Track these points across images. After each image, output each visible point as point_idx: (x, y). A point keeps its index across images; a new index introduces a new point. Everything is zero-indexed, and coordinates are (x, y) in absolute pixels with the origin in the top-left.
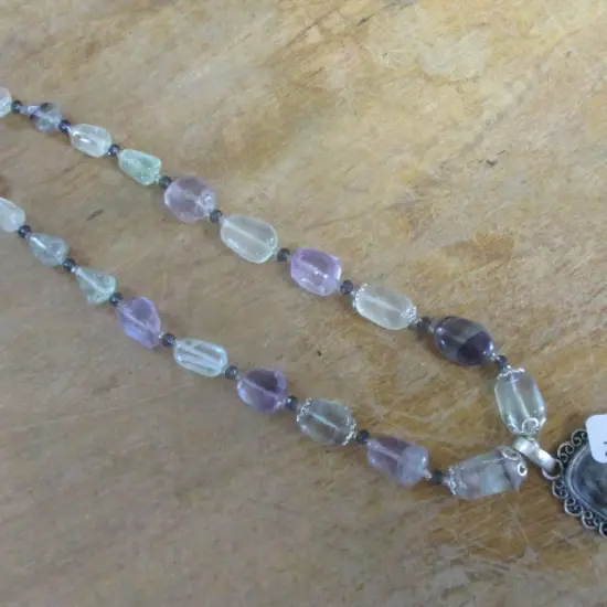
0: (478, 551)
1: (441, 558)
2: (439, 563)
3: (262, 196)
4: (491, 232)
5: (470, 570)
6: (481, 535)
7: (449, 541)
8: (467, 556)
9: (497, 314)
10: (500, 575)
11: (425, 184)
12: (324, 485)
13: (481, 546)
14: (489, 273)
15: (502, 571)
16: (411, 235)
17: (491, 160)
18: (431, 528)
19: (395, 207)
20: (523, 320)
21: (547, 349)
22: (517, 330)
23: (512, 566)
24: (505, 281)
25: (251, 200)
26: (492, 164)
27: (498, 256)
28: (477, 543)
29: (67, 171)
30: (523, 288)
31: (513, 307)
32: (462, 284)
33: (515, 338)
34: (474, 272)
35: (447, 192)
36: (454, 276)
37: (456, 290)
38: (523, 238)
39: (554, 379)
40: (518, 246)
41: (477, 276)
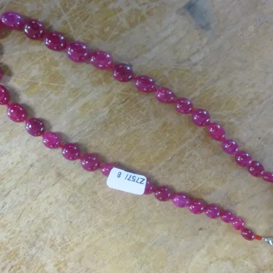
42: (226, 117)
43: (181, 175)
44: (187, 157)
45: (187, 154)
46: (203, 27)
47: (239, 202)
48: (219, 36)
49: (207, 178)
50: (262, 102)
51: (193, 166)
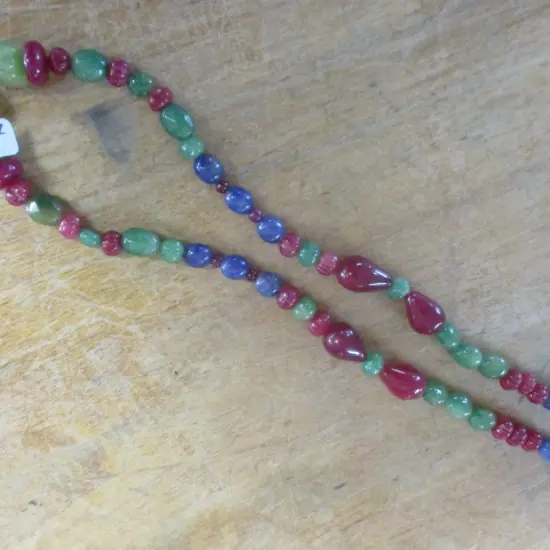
42: (122, 319)
43: (18, 397)
44: (36, 370)
45: (36, 364)
46: (113, 155)
47: (115, 475)
48: (140, 178)
49: (63, 415)
50: (194, 311)
51: (43, 388)
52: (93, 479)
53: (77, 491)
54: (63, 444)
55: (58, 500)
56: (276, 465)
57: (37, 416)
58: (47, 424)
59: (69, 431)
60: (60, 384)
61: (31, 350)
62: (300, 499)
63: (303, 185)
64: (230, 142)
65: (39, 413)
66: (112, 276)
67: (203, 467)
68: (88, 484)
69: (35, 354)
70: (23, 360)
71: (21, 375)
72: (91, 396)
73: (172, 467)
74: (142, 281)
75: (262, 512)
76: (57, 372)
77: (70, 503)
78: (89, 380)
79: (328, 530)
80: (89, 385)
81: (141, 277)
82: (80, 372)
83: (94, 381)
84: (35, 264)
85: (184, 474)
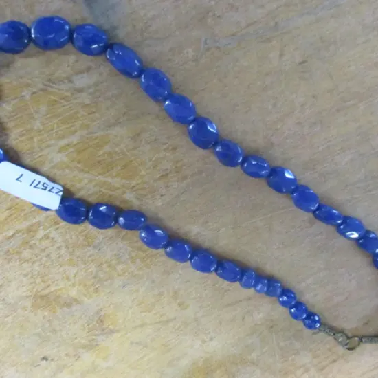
0: (64, 98)
1: (91, 94)
2: (91, 90)
3: (204, 341)
4: (46, 314)
5: (71, 85)
6: (62, 109)
7: (85, 106)
8: (73, 94)
9: (45, 259)
10: (50, 80)
11: (91, 346)
12: (170, 148)
13: (63, 101)
14: (48, 286)
15: (48, 83)
16: (103, 313)
17: (44, 361)
18: (97, 115)
19: (112, 332)
20: (27, 254)
21: (11, 233)
22: (31, 247)
23: (40, 86)
24: (39, 280)
25: (211, 339)
26: (45, 359)
27: (42, 297)
28: (66, 103)
29: (334, 361)
30: (26, 275)
31: (33, 263)
32: (68, 279)
33: (33, 242)
34: (60, 287)
35: (77, 341)
36: (74, 285)
37: (73, 275)
38: (25, 308)
39: (6, 214)
40: (29, 304)
41: (57, 285)
52: (98, 335)
53: (84, 347)
54: (69, 305)
55: (67, 355)
56: (261, 315)
57: (43, 281)
58: (53, 288)
59: (73, 293)
60: (63, 251)
61: (35, 221)
62: (282, 344)
63: (281, 55)
64: (214, 15)
65: (46, 278)
66: (107, 148)
67: (196, 320)
68: (93, 340)
69: (39, 224)
70: (29, 230)
71: (27, 244)
72: (93, 261)
73: (168, 321)
74: (136, 152)
75: (249, 358)
76: (60, 240)
77: (78, 357)
78: (90, 246)
79: (307, 370)
80: (91, 251)
81: (135, 148)
82: (81, 238)
83: (94, 247)
84: (35, 139)
85: (180, 327)
